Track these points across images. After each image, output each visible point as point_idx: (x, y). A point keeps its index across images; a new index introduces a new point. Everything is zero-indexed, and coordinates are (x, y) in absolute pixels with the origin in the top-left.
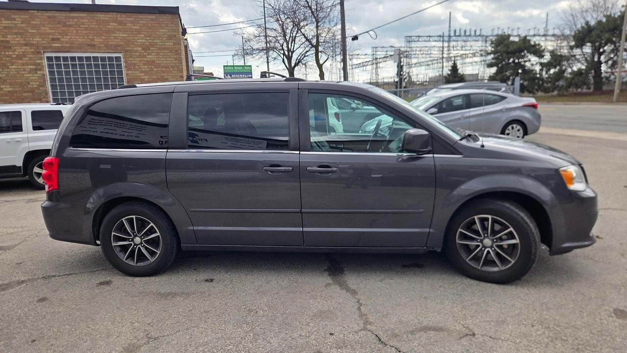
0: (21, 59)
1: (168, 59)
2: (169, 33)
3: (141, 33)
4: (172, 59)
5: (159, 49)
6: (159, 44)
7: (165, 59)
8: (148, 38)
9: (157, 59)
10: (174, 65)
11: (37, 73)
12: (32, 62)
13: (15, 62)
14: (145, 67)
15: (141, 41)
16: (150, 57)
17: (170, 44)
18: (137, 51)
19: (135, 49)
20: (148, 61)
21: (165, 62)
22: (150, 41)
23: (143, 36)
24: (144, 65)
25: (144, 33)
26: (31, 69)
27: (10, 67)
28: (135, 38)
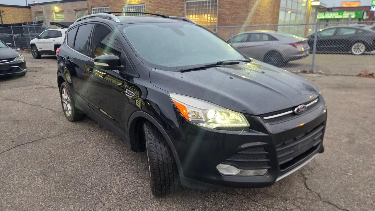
0: (177, 5)
11: (182, 12)
12: (180, 6)
13: (175, 7)
26: (180, 10)
27: (173, 9)
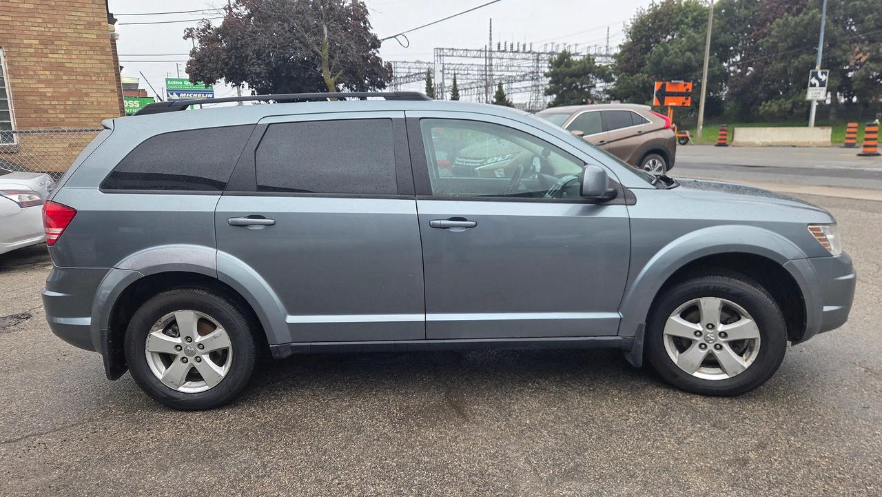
1: (88, 61)
2: (88, 19)
3: (37, 15)
4: (95, 62)
5: (72, 44)
6: (69, 35)
7: (81, 61)
8: (49, 25)
9: (68, 61)
10: (98, 71)
14: (47, 73)
15: (37, 29)
16: (55, 56)
17: (91, 36)
18: (30, 46)
19: (26, 42)
20: (51, 63)
21: (82, 66)
22: (53, 30)
23: (40, 21)
24: (45, 69)
25: (43, 16)
28: (26, 24)
